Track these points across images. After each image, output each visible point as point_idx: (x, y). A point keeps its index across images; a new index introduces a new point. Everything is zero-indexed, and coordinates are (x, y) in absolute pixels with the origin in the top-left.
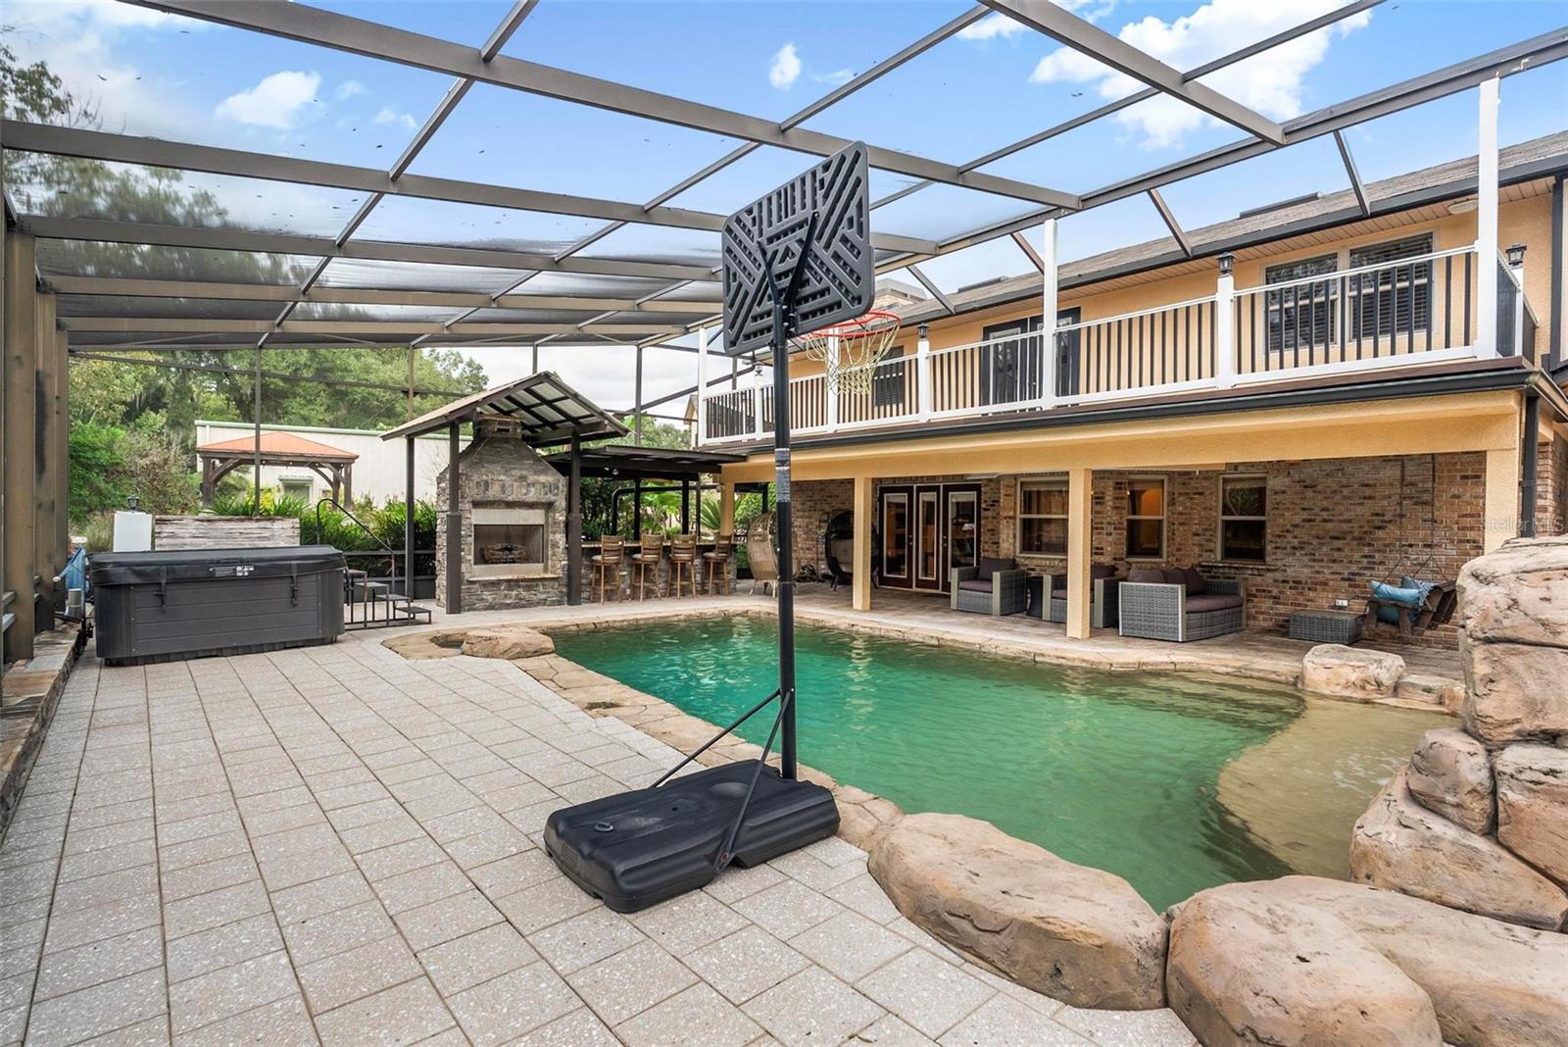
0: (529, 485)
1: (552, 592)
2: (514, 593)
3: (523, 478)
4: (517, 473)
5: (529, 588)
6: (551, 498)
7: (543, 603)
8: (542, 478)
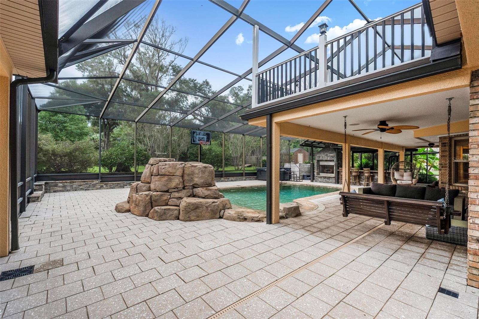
0: (328, 156)
1: (334, 180)
2: (325, 180)
3: (327, 155)
4: (326, 154)
5: (328, 179)
6: (333, 159)
7: (331, 182)
8: (331, 155)
